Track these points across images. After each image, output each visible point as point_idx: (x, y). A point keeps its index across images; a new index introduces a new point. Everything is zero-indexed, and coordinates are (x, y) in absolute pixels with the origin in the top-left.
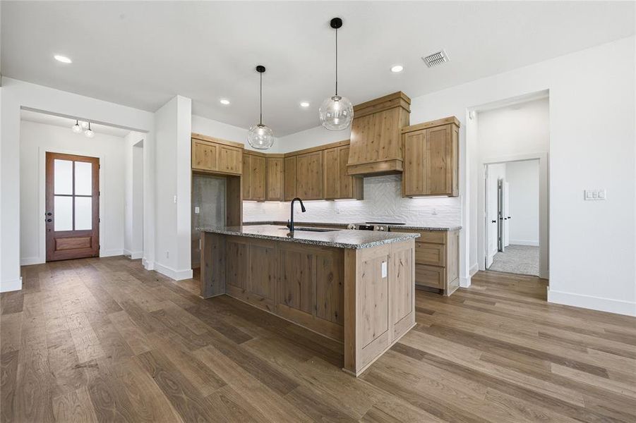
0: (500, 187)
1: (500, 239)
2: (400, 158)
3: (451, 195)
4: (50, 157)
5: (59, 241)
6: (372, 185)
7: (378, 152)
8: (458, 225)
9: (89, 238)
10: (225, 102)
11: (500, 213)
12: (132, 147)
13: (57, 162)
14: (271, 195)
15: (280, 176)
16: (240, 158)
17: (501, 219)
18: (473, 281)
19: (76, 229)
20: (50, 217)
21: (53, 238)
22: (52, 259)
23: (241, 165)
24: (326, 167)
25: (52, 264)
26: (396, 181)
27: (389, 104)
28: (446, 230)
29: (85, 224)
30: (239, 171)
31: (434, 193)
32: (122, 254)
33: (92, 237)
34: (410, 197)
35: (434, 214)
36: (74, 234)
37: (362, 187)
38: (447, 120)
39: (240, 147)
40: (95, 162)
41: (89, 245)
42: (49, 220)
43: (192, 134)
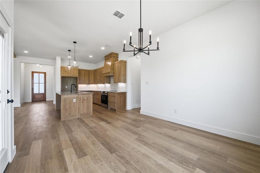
4: (33, 73)
5: (35, 96)
9: (43, 95)
13: (35, 74)
15: (93, 76)
16: (77, 72)
19: (40, 93)
20: (33, 89)
21: (33, 95)
22: (33, 101)
23: (77, 74)
25: (33, 102)
29: (42, 91)
33: (44, 95)
36: (39, 94)
37: (110, 80)
40: (45, 73)
41: (43, 97)
42: (33, 90)
43: (61, 66)
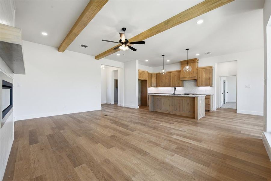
0: (224, 82)
1: (224, 100)
2: (196, 76)
3: (211, 86)
6: (186, 83)
7: (190, 74)
8: (213, 94)
10: (147, 61)
11: (224, 91)
12: (111, 72)
14: (152, 85)
15: (155, 80)
16: (147, 75)
17: (225, 93)
18: (217, 109)
23: (147, 77)
24: (172, 77)
26: (194, 82)
27: (193, 61)
28: (210, 95)
30: (147, 79)
31: (206, 85)
32: (105, 103)
34: (199, 86)
35: (206, 91)
37: (183, 83)
38: (210, 67)
39: (147, 72)
43: (139, 70)
